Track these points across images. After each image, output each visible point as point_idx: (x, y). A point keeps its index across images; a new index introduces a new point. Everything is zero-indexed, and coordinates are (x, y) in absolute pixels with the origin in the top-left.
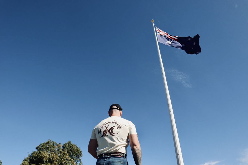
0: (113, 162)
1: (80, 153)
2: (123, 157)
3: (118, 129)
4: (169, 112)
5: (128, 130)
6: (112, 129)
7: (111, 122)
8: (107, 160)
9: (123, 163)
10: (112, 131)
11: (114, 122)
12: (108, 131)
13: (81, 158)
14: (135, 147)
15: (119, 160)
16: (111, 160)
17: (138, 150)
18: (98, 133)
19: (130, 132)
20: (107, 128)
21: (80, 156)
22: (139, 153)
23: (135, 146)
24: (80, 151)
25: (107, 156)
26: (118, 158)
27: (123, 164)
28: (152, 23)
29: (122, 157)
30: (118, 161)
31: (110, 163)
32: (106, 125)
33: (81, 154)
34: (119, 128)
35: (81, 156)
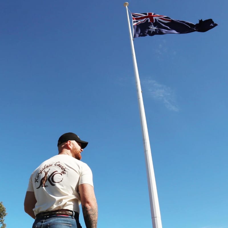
0: (54, 224)
1: (2, 210)
2: (71, 217)
3: (61, 174)
4: (145, 151)
5: (78, 176)
6: (52, 175)
7: (54, 165)
8: (46, 221)
9: (71, 225)
10: (52, 179)
11: (58, 164)
12: (48, 178)
13: (4, 218)
14: (87, 205)
15: (64, 220)
16: (52, 220)
17: (92, 209)
18: (35, 181)
19: (82, 181)
20: (46, 174)
21: (2, 215)
22: (93, 215)
23: (88, 203)
24: (3, 208)
25: (46, 216)
26: (62, 218)
27: (70, 227)
28: (126, 7)
29: (69, 217)
30: (63, 222)
31: (49, 226)
32: (46, 170)
33: (4, 212)
34: (63, 173)
35: (5, 215)
